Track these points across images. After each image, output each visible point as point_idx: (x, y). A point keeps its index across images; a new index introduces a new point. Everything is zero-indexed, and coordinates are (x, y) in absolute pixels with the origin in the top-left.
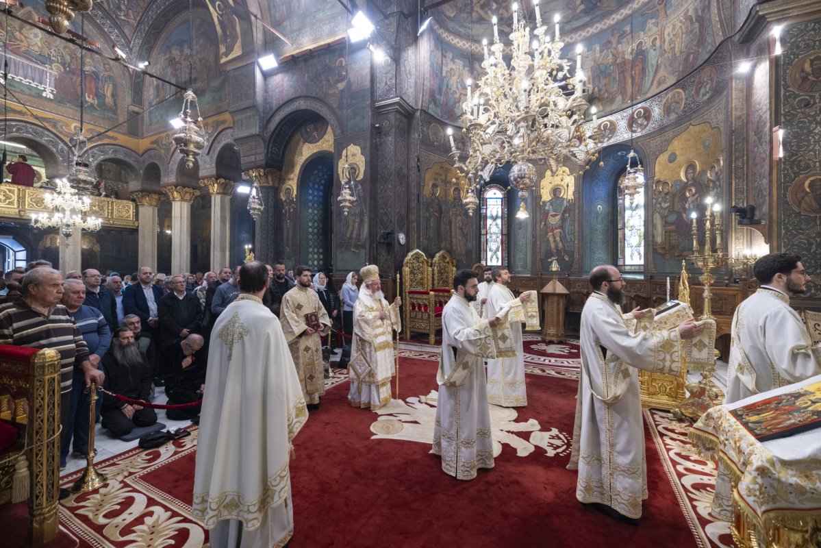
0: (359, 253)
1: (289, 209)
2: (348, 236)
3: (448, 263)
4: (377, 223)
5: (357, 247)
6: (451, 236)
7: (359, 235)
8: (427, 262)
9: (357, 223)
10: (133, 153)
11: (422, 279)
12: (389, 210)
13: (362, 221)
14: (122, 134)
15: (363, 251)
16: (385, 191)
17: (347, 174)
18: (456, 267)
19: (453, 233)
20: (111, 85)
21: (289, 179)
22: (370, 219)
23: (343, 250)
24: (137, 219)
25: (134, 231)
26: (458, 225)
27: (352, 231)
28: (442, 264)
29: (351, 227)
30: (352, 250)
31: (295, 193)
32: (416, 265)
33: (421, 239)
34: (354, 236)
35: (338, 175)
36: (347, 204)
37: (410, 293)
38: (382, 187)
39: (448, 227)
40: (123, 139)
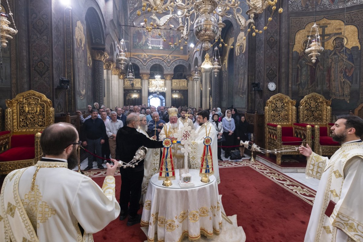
0: (243, 97)
1: (225, 75)
2: (239, 87)
3: (322, 102)
4: (255, 77)
5: (243, 94)
6: (329, 81)
7: (243, 86)
8: (292, 103)
9: (242, 79)
10: (185, 61)
11: (287, 115)
12: (261, 68)
13: (244, 77)
14: (182, 55)
15: (245, 96)
16: (260, 55)
17: (239, 50)
18: (331, 106)
19: (333, 78)
20: (178, 38)
21: (225, 60)
22: (248, 76)
23: (237, 96)
24: (188, 86)
25: (187, 91)
26: (339, 69)
27: (241, 84)
28: (313, 104)
29: (240, 82)
30: (241, 96)
31: (227, 66)
32: (279, 104)
33: (290, 85)
34: (241, 87)
35: (235, 52)
36: (216, 70)
37: (268, 125)
38: (258, 54)
39: (326, 73)
40: (182, 57)
